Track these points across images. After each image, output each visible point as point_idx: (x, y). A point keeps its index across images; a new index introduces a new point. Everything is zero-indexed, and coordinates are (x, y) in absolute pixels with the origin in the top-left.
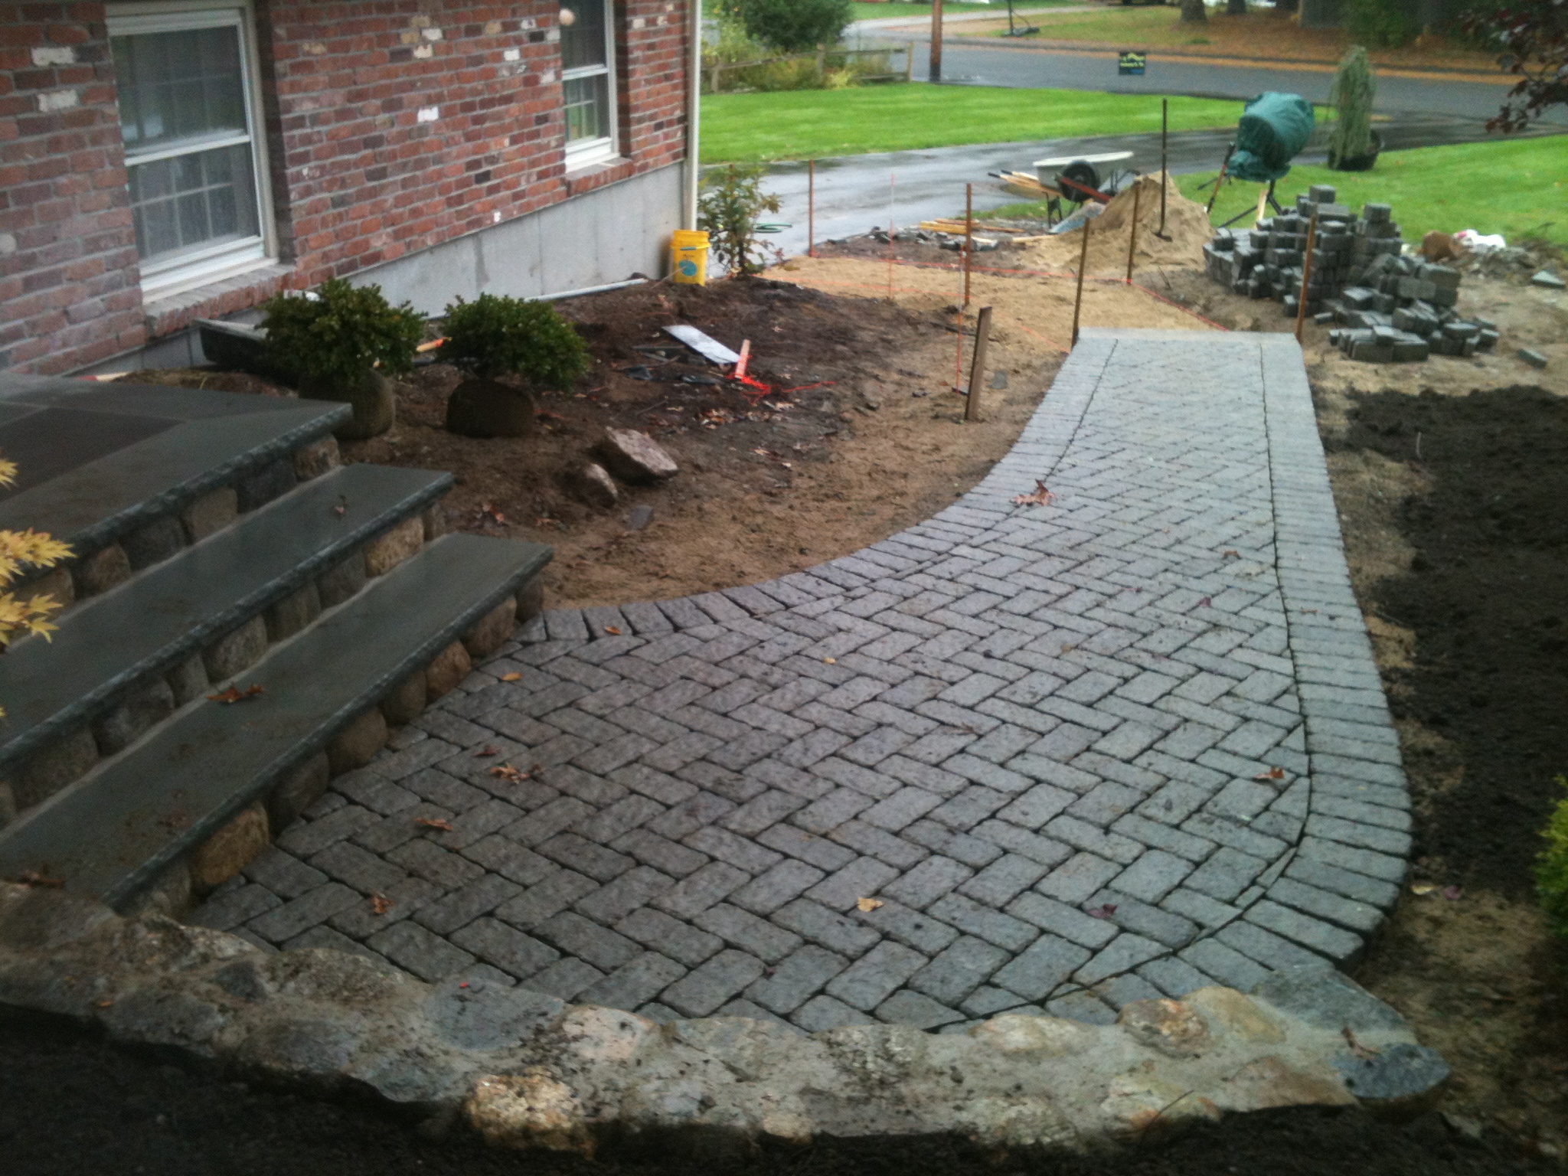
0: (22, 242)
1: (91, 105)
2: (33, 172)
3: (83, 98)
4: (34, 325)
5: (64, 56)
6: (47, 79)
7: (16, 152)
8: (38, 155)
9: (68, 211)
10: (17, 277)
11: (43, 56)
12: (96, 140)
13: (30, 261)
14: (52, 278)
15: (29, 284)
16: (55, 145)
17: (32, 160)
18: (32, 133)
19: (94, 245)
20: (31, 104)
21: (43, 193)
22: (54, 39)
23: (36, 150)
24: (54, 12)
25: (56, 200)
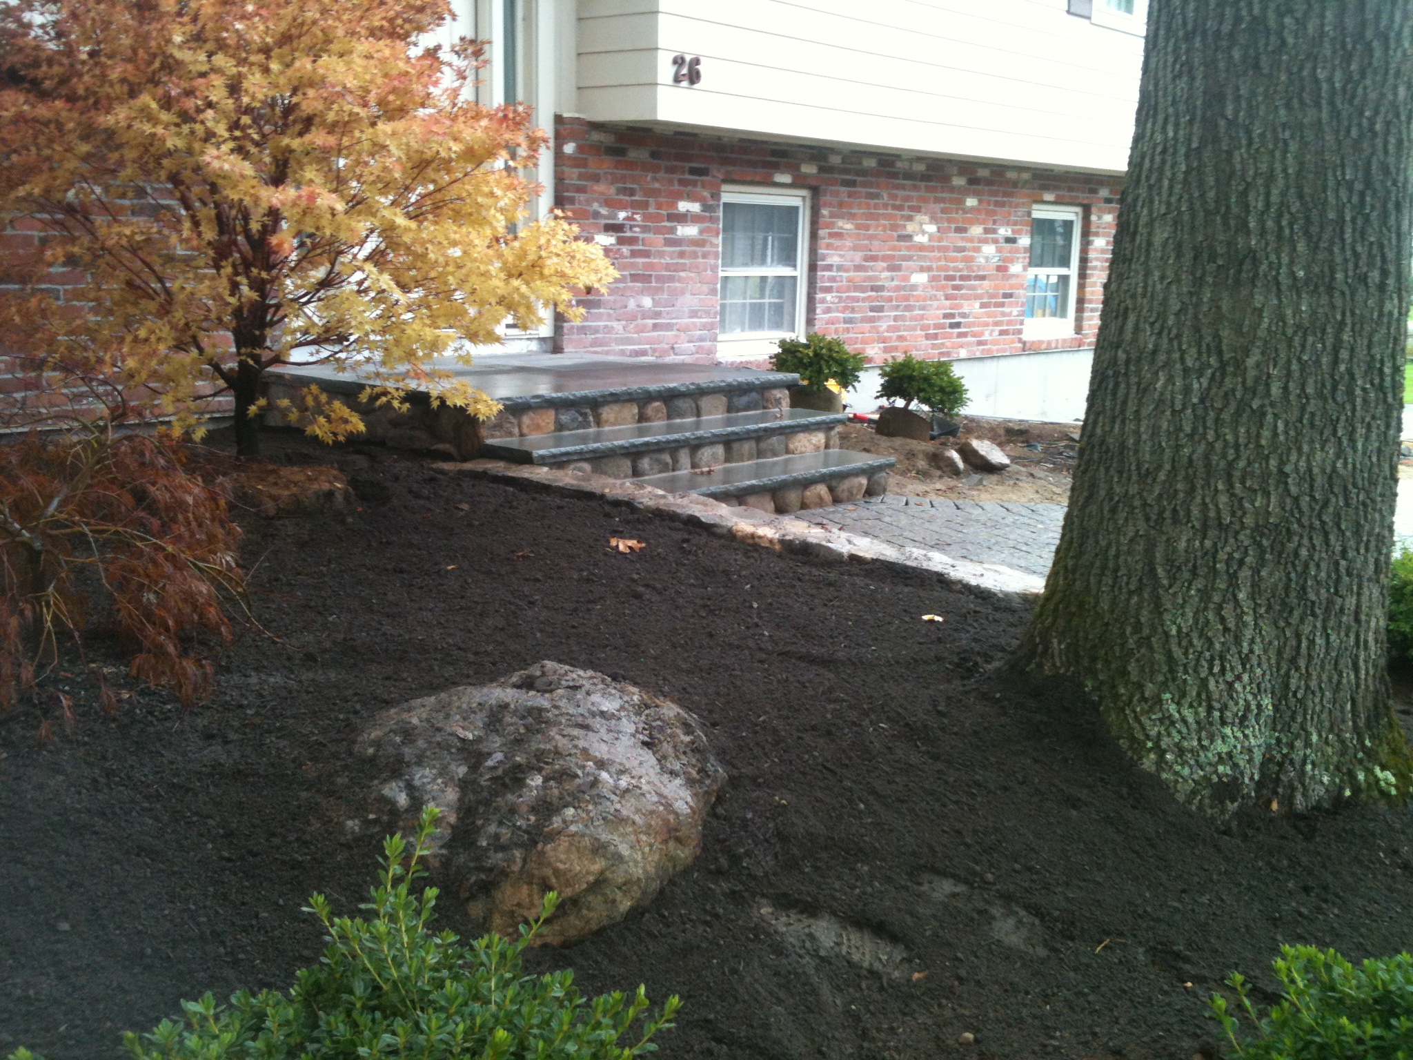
0: (655, 303)
1: (705, 236)
2: (667, 267)
3: (701, 232)
4: (654, 350)
5: (695, 207)
6: (683, 218)
7: (661, 254)
8: (672, 258)
9: (683, 293)
10: (651, 322)
11: (683, 206)
12: (705, 256)
13: (657, 315)
14: (668, 327)
15: (656, 327)
16: (682, 255)
17: (668, 260)
18: (671, 246)
19: (694, 314)
20: (672, 230)
21: (671, 279)
22: (691, 198)
23: (671, 255)
24: (694, 184)
25: (678, 285)
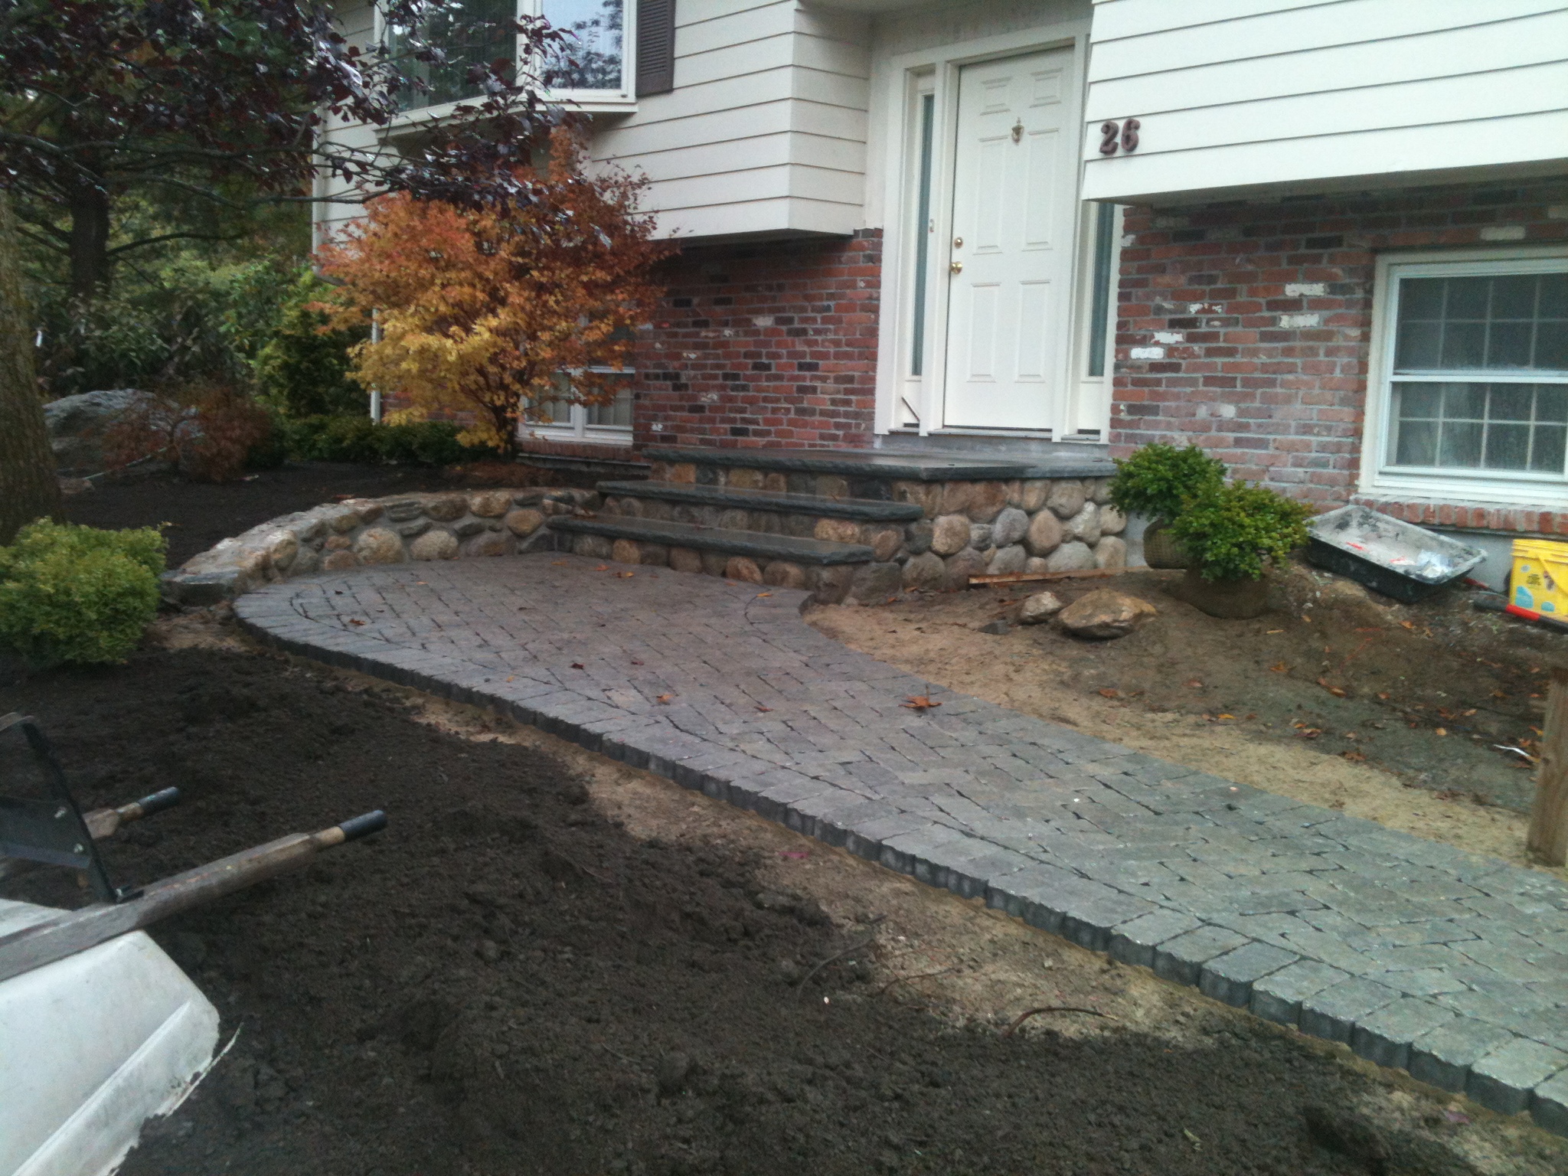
0: (1241, 413)
1: (1333, 327)
2: (1264, 368)
3: (1327, 321)
5: (1317, 290)
6: (1294, 306)
7: (1254, 353)
8: (1270, 356)
9: (1288, 400)
10: (1231, 436)
11: (1292, 290)
12: (1329, 352)
13: (1244, 427)
14: (1261, 444)
15: (1238, 442)
16: (1288, 352)
17: (1264, 359)
18: (1270, 341)
19: (1306, 429)
20: (1274, 321)
21: (1272, 383)
22: (1312, 279)
23: (1270, 353)
24: (1317, 259)
25: (1279, 390)
